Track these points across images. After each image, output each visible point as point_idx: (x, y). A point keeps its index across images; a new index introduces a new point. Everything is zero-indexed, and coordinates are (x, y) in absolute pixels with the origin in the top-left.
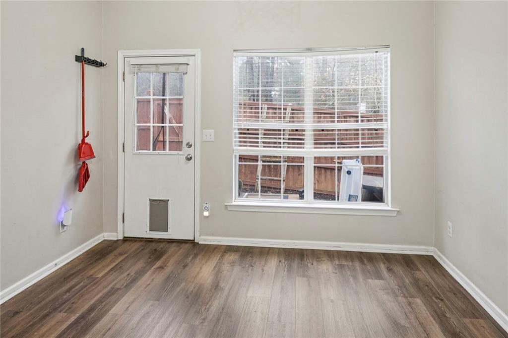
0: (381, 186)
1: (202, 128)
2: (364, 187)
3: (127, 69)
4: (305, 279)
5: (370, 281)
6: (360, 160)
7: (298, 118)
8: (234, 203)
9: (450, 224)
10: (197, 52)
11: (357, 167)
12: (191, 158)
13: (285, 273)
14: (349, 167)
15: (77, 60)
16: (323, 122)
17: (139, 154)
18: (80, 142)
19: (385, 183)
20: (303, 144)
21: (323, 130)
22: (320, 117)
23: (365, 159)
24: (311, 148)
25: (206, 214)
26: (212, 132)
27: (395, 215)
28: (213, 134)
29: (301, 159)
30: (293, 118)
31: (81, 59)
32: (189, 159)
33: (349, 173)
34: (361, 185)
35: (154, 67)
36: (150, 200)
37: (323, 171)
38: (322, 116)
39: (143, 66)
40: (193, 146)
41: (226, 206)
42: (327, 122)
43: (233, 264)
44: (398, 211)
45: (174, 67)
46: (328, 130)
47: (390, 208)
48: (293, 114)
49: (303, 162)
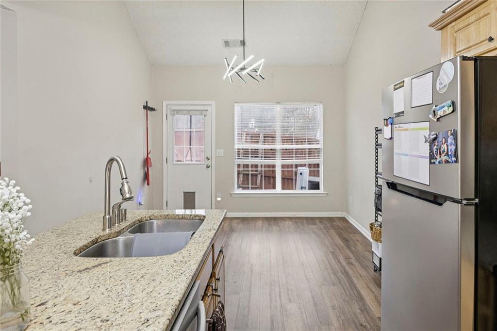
0: (318, 181)
1: (216, 148)
2: (309, 181)
3: (169, 112)
4: (277, 227)
5: (310, 226)
6: (307, 166)
7: (268, 142)
8: (235, 193)
9: (351, 197)
10: (213, 103)
11: (306, 170)
12: (209, 166)
13: (267, 225)
14: (301, 170)
15: (144, 108)
16: (286, 144)
17: (177, 164)
18: (146, 157)
19: (321, 180)
20: (275, 157)
21: (286, 149)
22: (284, 142)
23: (310, 166)
24: (280, 160)
25: (219, 199)
26: (222, 150)
27: (325, 196)
28: (223, 152)
29: (274, 166)
30: (264, 142)
31: (146, 107)
32: (208, 167)
33: (301, 174)
34: (308, 181)
35: (187, 111)
36: (184, 192)
37: (286, 180)
38: (286, 141)
39: (180, 111)
40: (210, 159)
41: (231, 194)
42: (289, 144)
43: (238, 223)
44: (327, 194)
45: (199, 112)
46: (289, 149)
47: (323, 192)
48: (264, 140)
49: (275, 168)
